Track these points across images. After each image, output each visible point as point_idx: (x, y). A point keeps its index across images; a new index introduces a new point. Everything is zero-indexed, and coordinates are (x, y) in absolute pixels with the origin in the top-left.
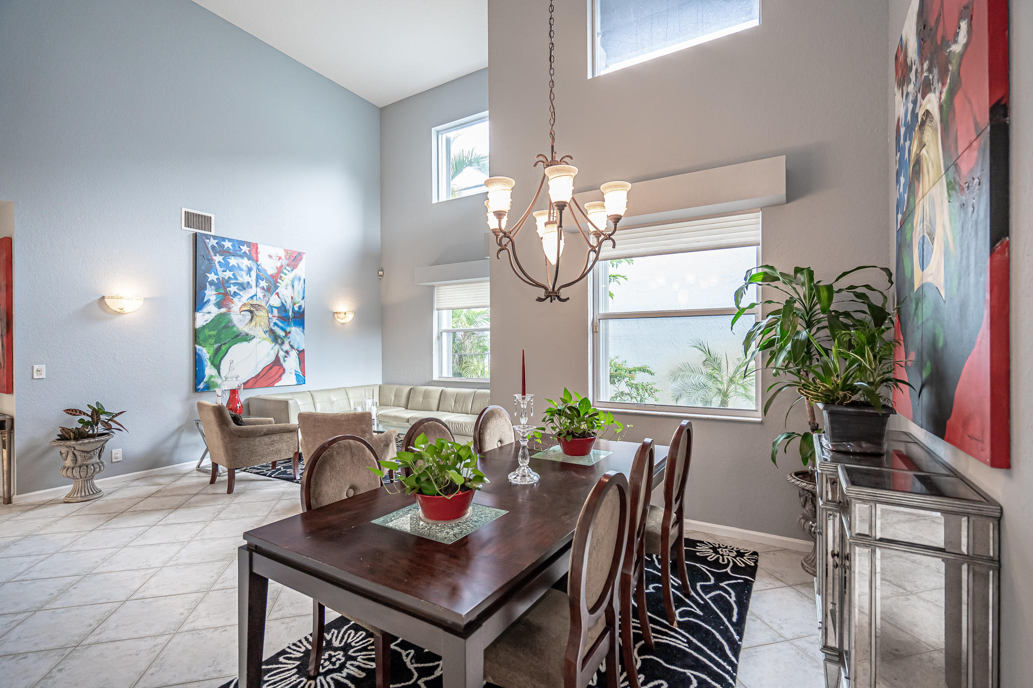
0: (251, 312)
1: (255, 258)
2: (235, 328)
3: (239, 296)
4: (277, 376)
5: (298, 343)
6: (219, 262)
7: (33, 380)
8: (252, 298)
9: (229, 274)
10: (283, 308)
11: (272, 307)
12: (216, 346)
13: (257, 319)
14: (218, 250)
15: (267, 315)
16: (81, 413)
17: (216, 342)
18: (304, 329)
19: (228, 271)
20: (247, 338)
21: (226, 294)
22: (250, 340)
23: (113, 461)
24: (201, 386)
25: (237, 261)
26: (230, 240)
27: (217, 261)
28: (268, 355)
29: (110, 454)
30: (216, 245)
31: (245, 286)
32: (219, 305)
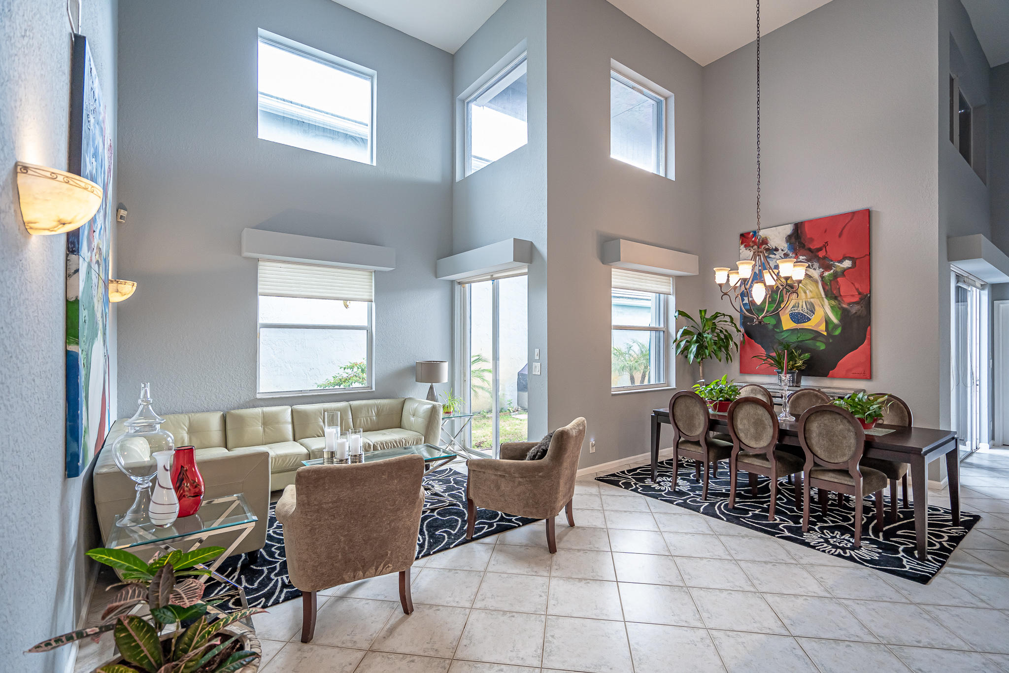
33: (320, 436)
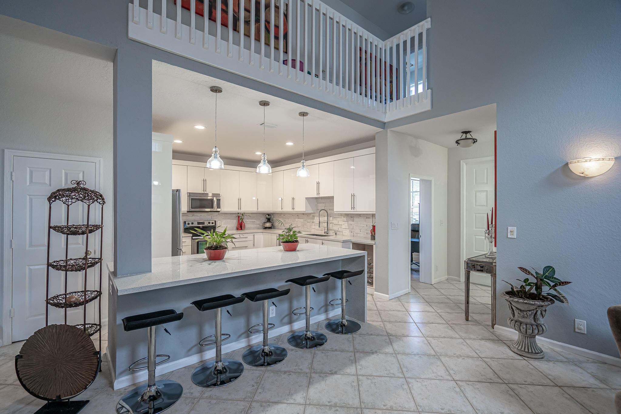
7: (508, 239)
23: (576, 330)
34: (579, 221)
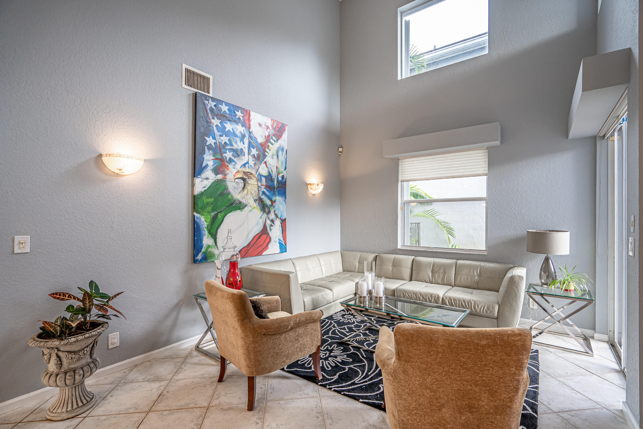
0: (244, 179)
1: (248, 125)
2: (230, 196)
3: (234, 163)
4: (265, 245)
5: (281, 212)
6: (217, 126)
7: (13, 256)
8: (244, 165)
9: (225, 139)
10: (269, 177)
11: (260, 175)
12: (213, 214)
13: (249, 187)
14: (216, 113)
15: (257, 183)
16: (71, 298)
17: (213, 210)
18: (285, 198)
19: (224, 135)
20: (239, 206)
21: (222, 160)
22: (243, 208)
23: (110, 347)
24: (199, 257)
25: (232, 127)
26: (227, 104)
27: (215, 124)
28: (258, 223)
29: (106, 339)
30: (214, 108)
31: (239, 153)
32: (216, 171)
33: (427, 281)
34: (112, 223)
